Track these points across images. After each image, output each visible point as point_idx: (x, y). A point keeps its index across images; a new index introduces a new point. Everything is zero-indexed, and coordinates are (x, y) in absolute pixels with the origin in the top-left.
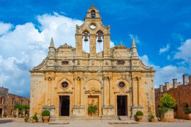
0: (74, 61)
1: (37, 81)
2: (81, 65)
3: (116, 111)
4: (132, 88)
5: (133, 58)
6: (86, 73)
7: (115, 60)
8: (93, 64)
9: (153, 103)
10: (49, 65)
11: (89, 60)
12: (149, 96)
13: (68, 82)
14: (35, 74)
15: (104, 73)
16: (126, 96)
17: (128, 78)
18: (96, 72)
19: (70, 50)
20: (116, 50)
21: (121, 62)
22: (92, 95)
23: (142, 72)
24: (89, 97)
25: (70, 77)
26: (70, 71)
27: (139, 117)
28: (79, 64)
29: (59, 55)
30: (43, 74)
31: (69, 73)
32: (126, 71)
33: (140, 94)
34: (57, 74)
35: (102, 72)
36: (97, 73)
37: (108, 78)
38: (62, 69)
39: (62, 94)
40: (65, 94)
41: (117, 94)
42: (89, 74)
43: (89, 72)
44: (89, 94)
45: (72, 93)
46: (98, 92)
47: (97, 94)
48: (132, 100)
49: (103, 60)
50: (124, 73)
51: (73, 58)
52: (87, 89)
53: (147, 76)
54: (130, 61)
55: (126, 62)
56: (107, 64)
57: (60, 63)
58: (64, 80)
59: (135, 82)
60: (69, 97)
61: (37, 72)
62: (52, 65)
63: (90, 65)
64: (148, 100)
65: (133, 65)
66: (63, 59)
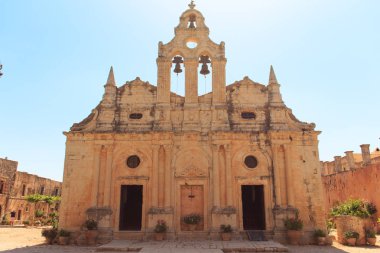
0: (152, 110)
1: (77, 154)
3: (241, 220)
8: (191, 119)
10: (103, 120)
11: (183, 110)
12: (310, 187)
13: (140, 156)
15: (214, 138)
17: (263, 147)
18: (196, 135)
19: (146, 90)
20: (236, 91)
22: (190, 183)
24: (183, 187)
25: (144, 145)
28: (163, 118)
32: (258, 133)
33: (290, 183)
36: (200, 138)
37: (222, 147)
38: (130, 129)
39: (127, 182)
40: (134, 182)
41: (241, 182)
44: (182, 183)
46: (203, 177)
47: (201, 182)
48: (274, 196)
49: (211, 110)
50: (255, 138)
51: (150, 106)
52: (179, 172)
53: (304, 143)
55: (259, 113)
58: (133, 152)
59: (279, 157)
62: (110, 120)
65: (273, 119)
66: (132, 109)
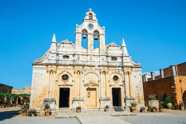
1: (39, 73)
2: (80, 60)
3: (112, 103)
4: (124, 82)
5: (124, 55)
6: (85, 67)
7: (110, 56)
8: (91, 59)
9: (142, 95)
11: (87, 55)
18: (94, 66)
19: (70, 45)
20: (110, 48)
21: (114, 58)
22: (91, 87)
23: (132, 67)
26: (70, 65)
29: (61, 50)
30: (45, 67)
31: (70, 67)
33: (131, 87)
35: (99, 66)
36: (95, 68)
37: (104, 72)
38: (63, 63)
41: (112, 87)
42: (88, 68)
43: (87, 66)
45: (72, 86)
47: (95, 87)
48: (125, 92)
50: (117, 68)
51: (73, 53)
54: (122, 57)
56: (103, 59)
57: (61, 57)
58: (65, 73)
59: (127, 76)
60: (69, 89)
61: (39, 65)
63: (89, 60)
64: (138, 92)
65: (124, 61)
66: (64, 54)
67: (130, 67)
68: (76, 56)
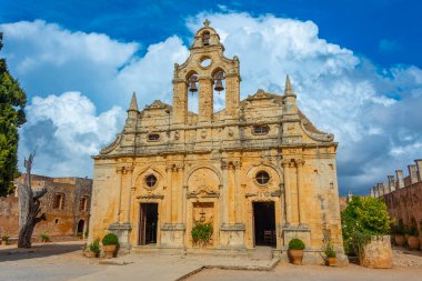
0: (168, 132)
1: (104, 175)
2: (181, 140)
5: (286, 118)
6: (189, 157)
7: (249, 125)
8: (204, 137)
9: (334, 220)
10: (124, 143)
11: (196, 129)
12: (325, 203)
13: (156, 175)
14: (101, 161)
15: (224, 155)
16: (272, 203)
17: (275, 163)
18: (208, 153)
19: (163, 112)
20: (249, 105)
21: (261, 128)
22: (201, 200)
23: (304, 147)
24: (195, 205)
25: (159, 166)
26: (159, 154)
27: (295, 253)
28: (177, 138)
29: (144, 123)
30: (113, 161)
31: (158, 158)
32: (270, 148)
34: (137, 160)
35: (221, 151)
36: (211, 156)
37: (231, 163)
38: (147, 151)
39: (144, 201)
40: (151, 201)
41: (251, 199)
42: (195, 157)
44: (194, 200)
45: (162, 198)
46: (213, 194)
47: (211, 200)
48: (285, 213)
49: (223, 127)
50: (267, 153)
51: (166, 128)
52: (191, 190)
53: (318, 156)
54: (281, 124)
55: (272, 127)
56: (231, 135)
57: (144, 139)
58: (150, 172)
59: (291, 172)
60: (156, 205)
62: (130, 143)
63: (199, 139)
64: (322, 212)
65: (286, 132)
66: (150, 131)
67: (298, 147)
68: (173, 133)
